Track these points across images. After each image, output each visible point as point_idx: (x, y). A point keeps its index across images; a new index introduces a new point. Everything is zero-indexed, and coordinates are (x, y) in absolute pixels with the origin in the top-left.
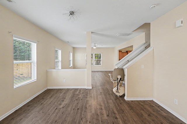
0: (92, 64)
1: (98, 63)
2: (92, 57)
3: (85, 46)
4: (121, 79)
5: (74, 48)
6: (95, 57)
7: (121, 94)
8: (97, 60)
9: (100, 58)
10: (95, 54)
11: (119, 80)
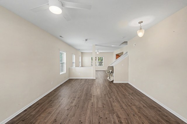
0: (96, 65)
1: (101, 64)
2: (96, 60)
3: (92, 52)
4: (111, 72)
5: (82, 53)
6: (99, 59)
7: (112, 80)
8: (100, 62)
9: (102, 60)
10: (98, 58)
11: (110, 72)
